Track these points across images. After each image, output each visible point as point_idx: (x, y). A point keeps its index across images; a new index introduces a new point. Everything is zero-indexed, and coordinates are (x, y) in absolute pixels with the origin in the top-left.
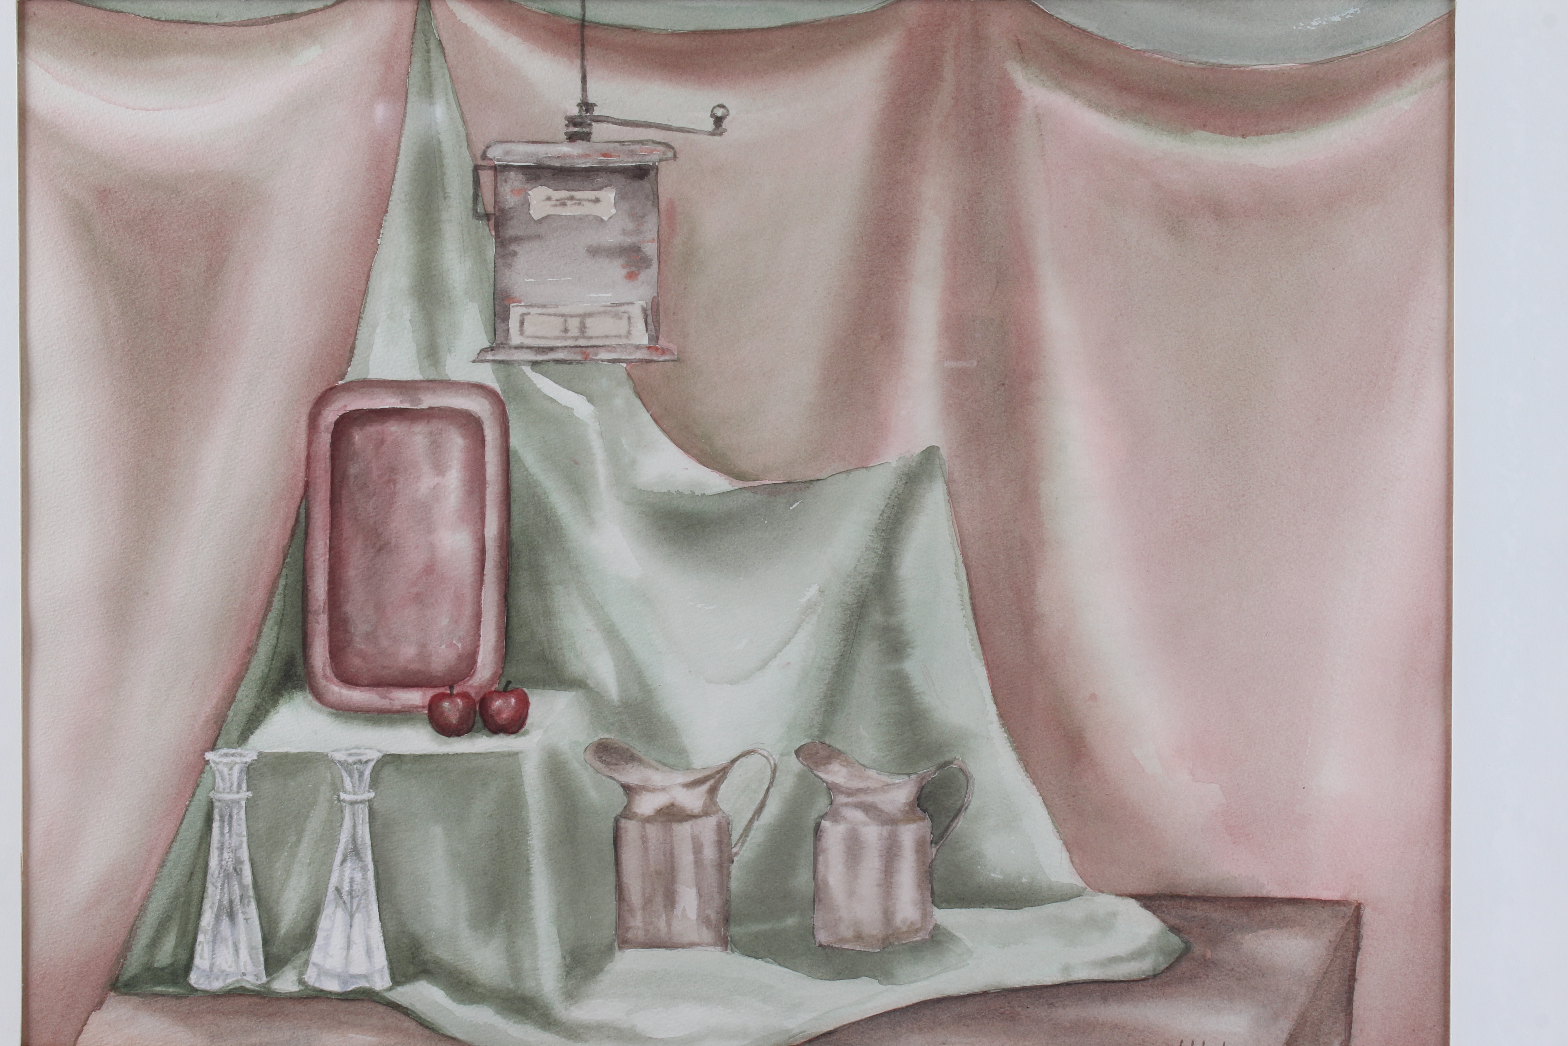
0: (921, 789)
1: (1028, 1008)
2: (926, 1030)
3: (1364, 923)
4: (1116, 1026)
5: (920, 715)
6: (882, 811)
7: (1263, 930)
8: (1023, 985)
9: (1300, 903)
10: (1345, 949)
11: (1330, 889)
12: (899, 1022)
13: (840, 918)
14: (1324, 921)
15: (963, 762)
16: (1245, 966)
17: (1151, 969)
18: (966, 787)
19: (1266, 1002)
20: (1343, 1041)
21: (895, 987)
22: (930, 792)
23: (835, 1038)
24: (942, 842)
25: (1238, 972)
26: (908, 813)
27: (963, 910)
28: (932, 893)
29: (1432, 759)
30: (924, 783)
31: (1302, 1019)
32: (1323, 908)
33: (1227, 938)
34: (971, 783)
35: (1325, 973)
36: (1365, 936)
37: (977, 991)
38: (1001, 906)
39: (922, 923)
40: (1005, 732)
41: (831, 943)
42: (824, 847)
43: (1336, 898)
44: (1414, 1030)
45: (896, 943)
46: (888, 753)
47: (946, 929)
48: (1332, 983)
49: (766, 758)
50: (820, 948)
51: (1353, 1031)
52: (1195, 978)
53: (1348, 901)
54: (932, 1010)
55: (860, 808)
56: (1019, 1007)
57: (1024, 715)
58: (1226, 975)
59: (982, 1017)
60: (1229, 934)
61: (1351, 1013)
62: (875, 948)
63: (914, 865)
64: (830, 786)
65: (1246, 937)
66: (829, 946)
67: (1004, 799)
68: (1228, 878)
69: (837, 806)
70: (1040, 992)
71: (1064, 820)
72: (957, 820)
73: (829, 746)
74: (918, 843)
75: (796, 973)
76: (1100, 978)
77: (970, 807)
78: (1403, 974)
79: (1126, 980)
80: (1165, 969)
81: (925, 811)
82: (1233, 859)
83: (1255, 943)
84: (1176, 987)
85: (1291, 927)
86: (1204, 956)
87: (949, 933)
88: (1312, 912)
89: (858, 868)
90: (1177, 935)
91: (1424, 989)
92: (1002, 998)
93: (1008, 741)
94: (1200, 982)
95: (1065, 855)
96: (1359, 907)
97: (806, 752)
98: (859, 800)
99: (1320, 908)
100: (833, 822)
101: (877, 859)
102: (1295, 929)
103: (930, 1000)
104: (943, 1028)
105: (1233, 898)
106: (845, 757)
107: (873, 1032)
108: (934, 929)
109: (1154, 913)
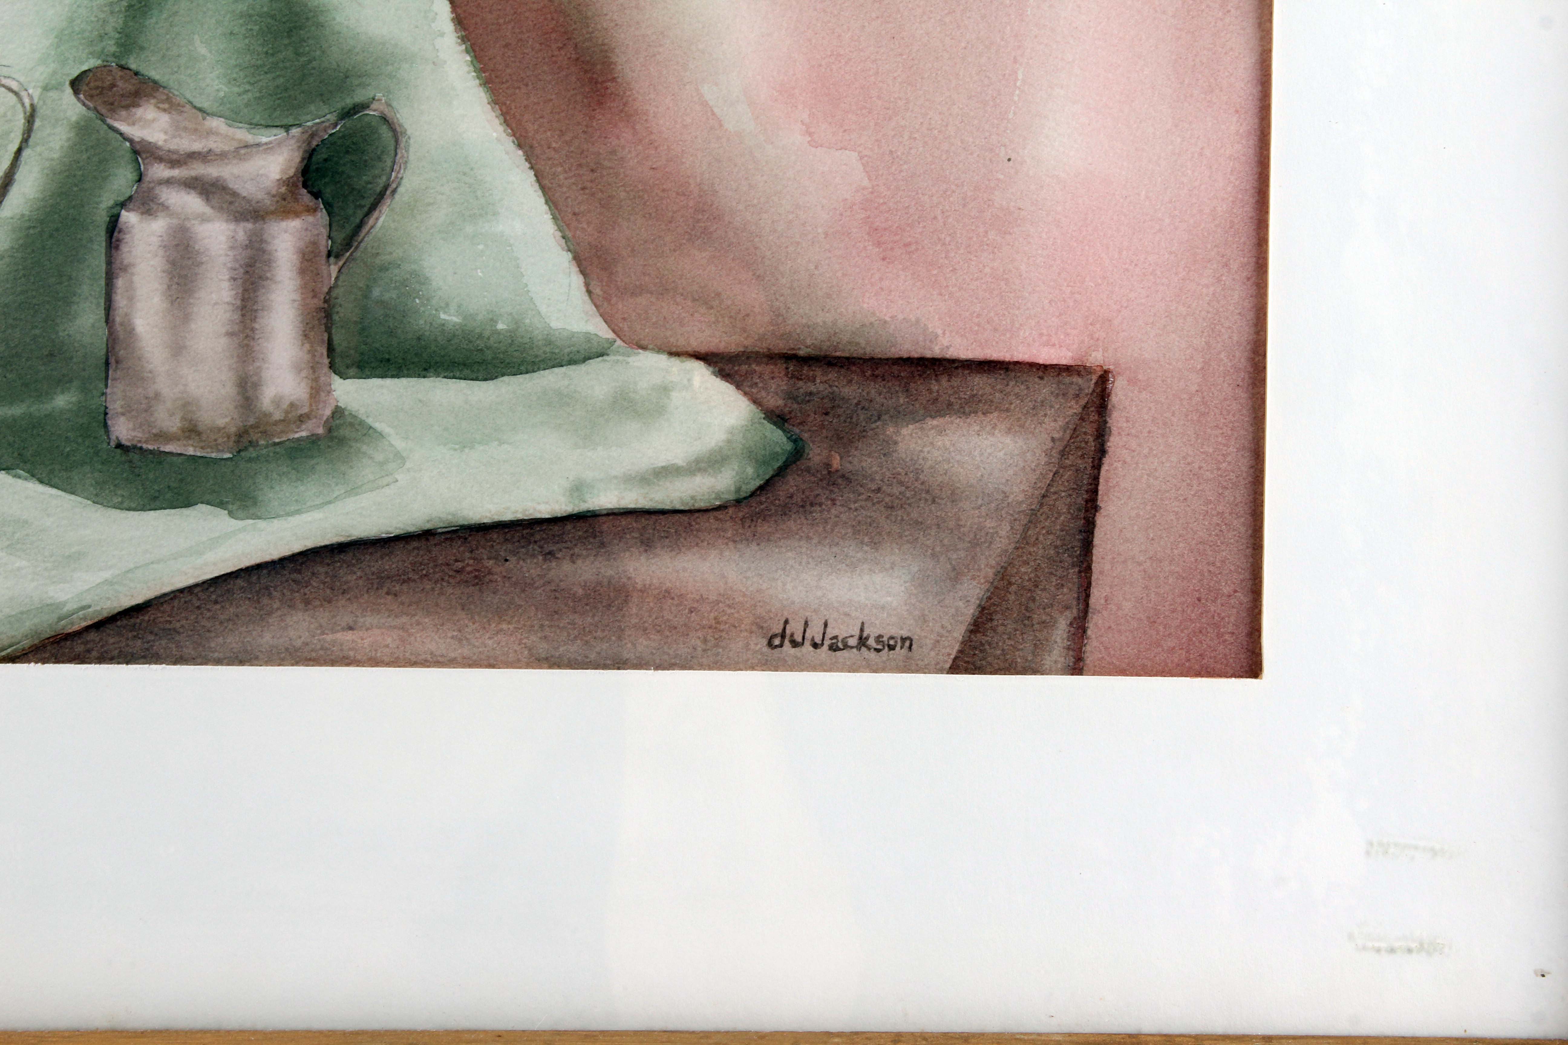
0: (310, 156)
1: (506, 560)
2: (317, 603)
3: (1113, 407)
4: (667, 594)
5: (307, 19)
6: (235, 194)
7: (933, 417)
8: (497, 518)
9: (1000, 369)
10: (1080, 453)
11: (1054, 345)
12: (267, 588)
13: (157, 395)
14: (1042, 402)
15: (389, 105)
16: (901, 483)
17: (733, 489)
18: (393, 152)
19: (938, 549)
20: (1075, 618)
21: (261, 524)
22: (326, 160)
23: (146, 618)
24: (348, 254)
25: (889, 495)
26: (284, 199)
27: (388, 382)
28: (331, 349)
29: (1237, 111)
30: (314, 143)
31: (1002, 579)
32: (1041, 378)
33: (870, 433)
34: (402, 145)
35: (1044, 496)
36: (1114, 430)
37: (412, 529)
38: (458, 374)
39: (311, 405)
40: (467, 52)
41: (140, 441)
42: (126, 262)
43: (1064, 362)
44: (1199, 600)
45: (262, 442)
46: (247, 87)
47: (355, 417)
48: (1056, 515)
49: (16, 93)
50: (119, 451)
51: (1092, 601)
52: (812, 505)
53: (1085, 367)
54: (328, 565)
55: (194, 188)
56: (489, 558)
57: (501, 21)
58: (866, 500)
59: (422, 577)
60: (873, 426)
61: (1089, 569)
62: (223, 451)
63: (297, 296)
64: (138, 147)
65: (905, 431)
66: (135, 447)
67: (465, 174)
68: (871, 324)
69: (152, 185)
70: (528, 531)
71: (575, 214)
72: (376, 214)
73: (136, 74)
74: (304, 255)
75: (73, 497)
76: (639, 506)
77: (401, 190)
78: (1182, 498)
79: (687, 508)
80: (757, 490)
81: (316, 195)
82: (882, 289)
83: (919, 441)
84: (776, 521)
85: (984, 414)
86: (828, 465)
87: (362, 423)
88: (1022, 387)
89: (191, 301)
90: (781, 427)
91: (1218, 524)
92: (459, 543)
93: (472, 68)
94: (821, 512)
95: (577, 280)
96: (1104, 378)
97: (92, 85)
98: (193, 173)
99: (1037, 380)
100: (142, 213)
101: (226, 285)
102: (991, 416)
103: (326, 547)
104: (349, 599)
105: (880, 359)
106: (167, 95)
107: (218, 606)
108: (333, 417)
109: (738, 387)
